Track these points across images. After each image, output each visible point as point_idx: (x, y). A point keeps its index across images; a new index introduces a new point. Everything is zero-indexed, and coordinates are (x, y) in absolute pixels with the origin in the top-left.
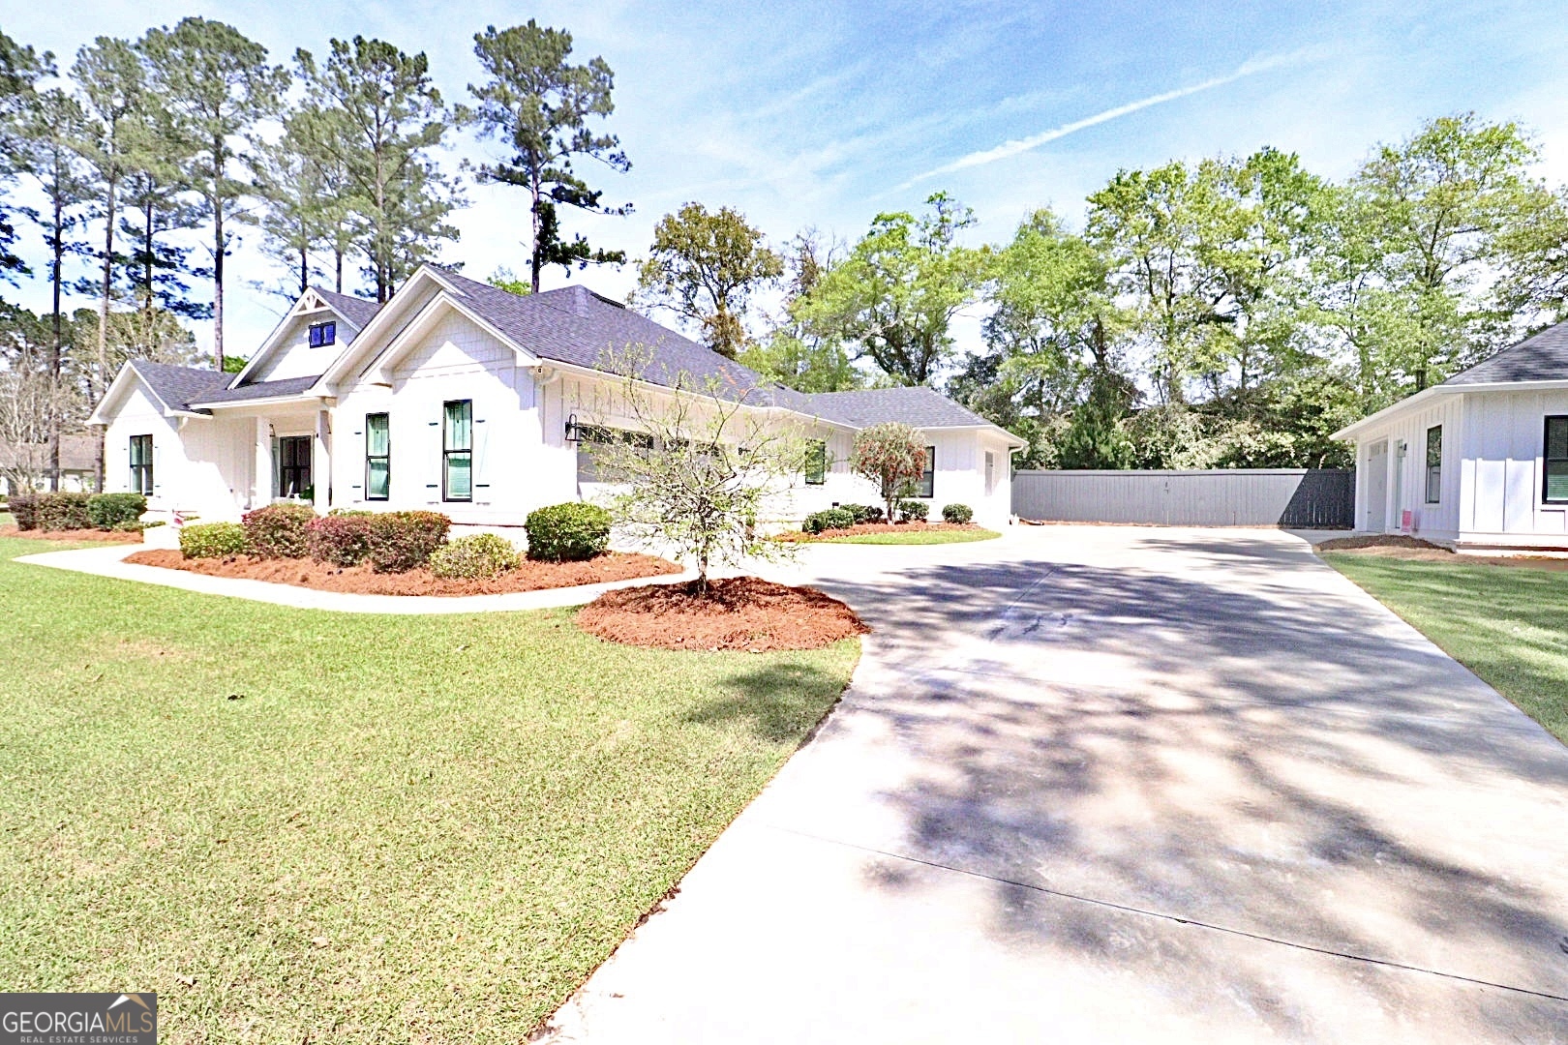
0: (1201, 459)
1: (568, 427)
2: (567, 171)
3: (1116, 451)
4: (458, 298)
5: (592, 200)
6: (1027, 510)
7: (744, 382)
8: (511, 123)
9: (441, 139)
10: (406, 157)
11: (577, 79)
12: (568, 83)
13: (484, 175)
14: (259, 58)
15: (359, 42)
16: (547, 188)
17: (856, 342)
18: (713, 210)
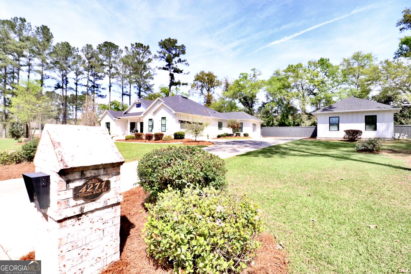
1: (179, 121)
2: (176, 67)
3: (289, 123)
4: (164, 103)
5: (181, 72)
6: (264, 135)
7: (207, 112)
8: (165, 58)
9: (151, 62)
10: (145, 66)
11: (178, 48)
12: (176, 49)
13: (160, 68)
14: (118, 48)
15: (136, 44)
16: (172, 70)
17: (238, 100)
18: (207, 72)
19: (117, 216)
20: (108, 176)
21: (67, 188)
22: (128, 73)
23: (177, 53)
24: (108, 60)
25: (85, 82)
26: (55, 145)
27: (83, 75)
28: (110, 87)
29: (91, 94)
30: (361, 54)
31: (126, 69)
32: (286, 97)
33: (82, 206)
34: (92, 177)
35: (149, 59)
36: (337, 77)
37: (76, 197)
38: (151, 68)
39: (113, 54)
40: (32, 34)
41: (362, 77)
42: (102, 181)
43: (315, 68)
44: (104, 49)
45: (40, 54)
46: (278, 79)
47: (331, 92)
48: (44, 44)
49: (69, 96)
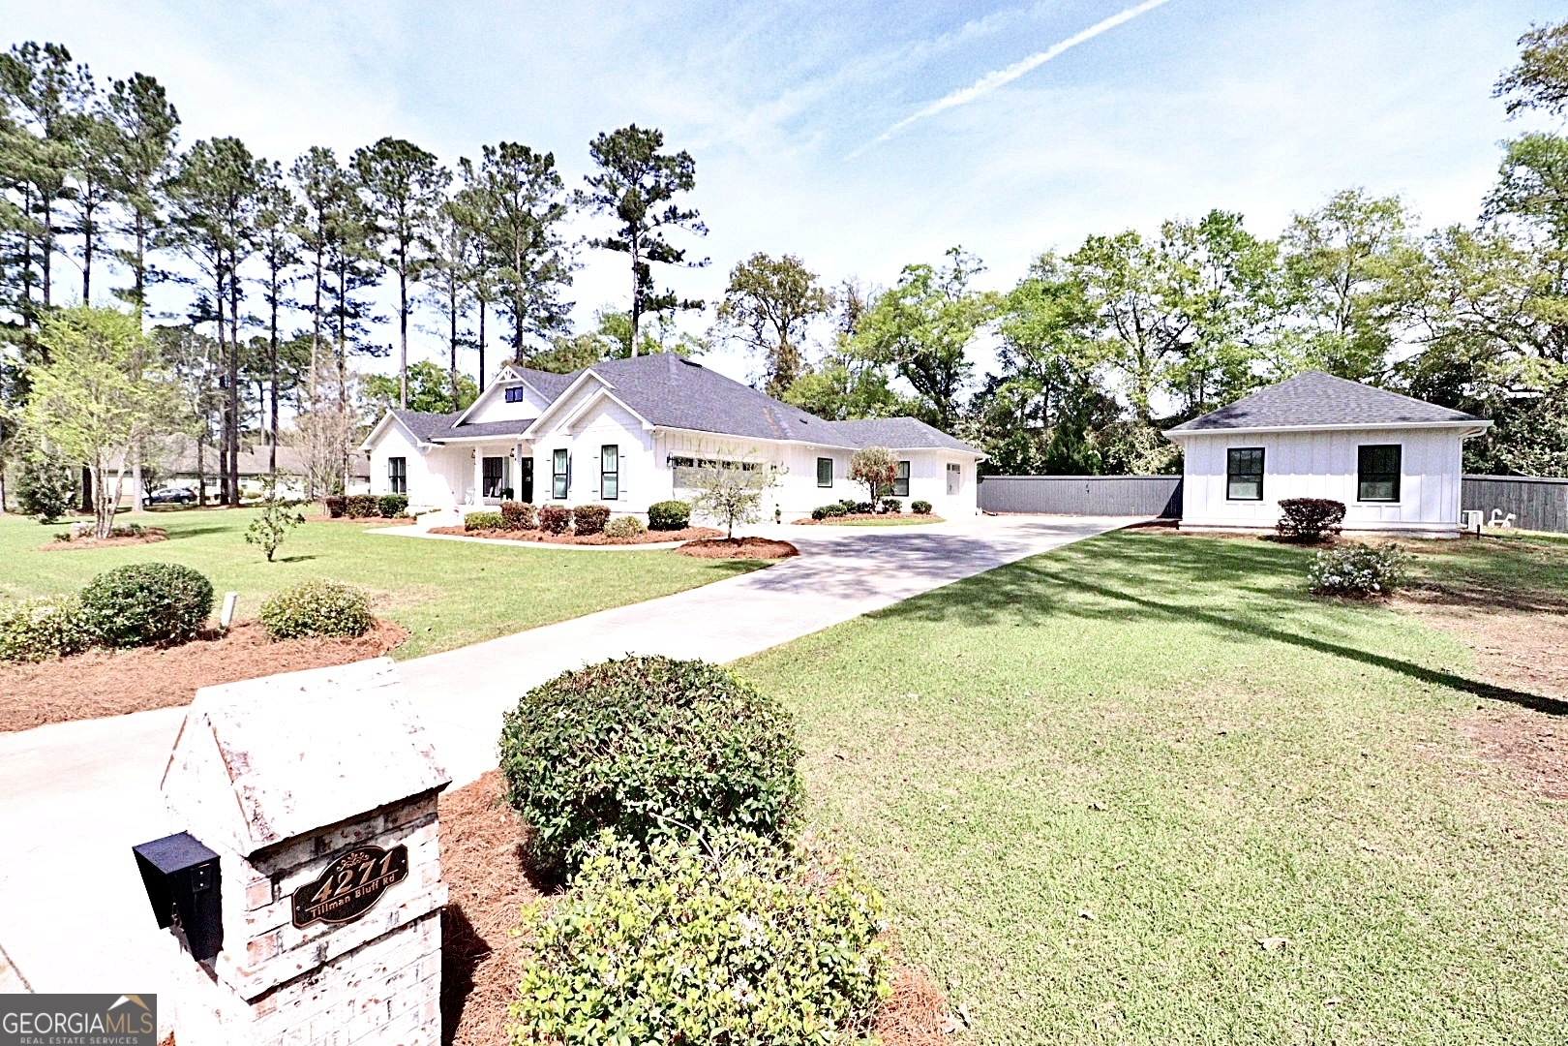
0: (1156, 463)
1: (668, 459)
2: (659, 240)
3: (1087, 458)
4: (611, 390)
5: (678, 257)
6: (989, 505)
7: (777, 422)
8: (617, 203)
9: (563, 217)
10: (538, 234)
11: (667, 167)
12: (660, 169)
13: (595, 244)
14: (432, 164)
15: (503, 146)
16: (644, 251)
17: (894, 365)
18: (776, 258)
19: (429, 951)
20: (399, 834)
21: (275, 897)
22: (475, 260)
23: (663, 185)
24: (393, 211)
25: (306, 292)
26: (232, 765)
27: (298, 266)
28: (404, 313)
29: (330, 339)
30: (1361, 201)
31: (464, 244)
32: (1075, 360)
33: (322, 941)
34: (349, 847)
35: (554, 206)
36: (1268, 286)
37: (301, 919)
38: (560, 242)
39: (415, 189)
40: (98, 109)
41: (1361, 288)
42: (379, 854)
43: (1189, 249)
44: (379, 168)
45: (128, 189)
46: (1046, 291)
47: (1246, 341)
48: (144, 147)
49: (247, 345)
